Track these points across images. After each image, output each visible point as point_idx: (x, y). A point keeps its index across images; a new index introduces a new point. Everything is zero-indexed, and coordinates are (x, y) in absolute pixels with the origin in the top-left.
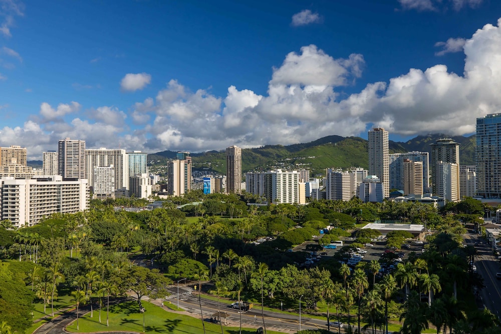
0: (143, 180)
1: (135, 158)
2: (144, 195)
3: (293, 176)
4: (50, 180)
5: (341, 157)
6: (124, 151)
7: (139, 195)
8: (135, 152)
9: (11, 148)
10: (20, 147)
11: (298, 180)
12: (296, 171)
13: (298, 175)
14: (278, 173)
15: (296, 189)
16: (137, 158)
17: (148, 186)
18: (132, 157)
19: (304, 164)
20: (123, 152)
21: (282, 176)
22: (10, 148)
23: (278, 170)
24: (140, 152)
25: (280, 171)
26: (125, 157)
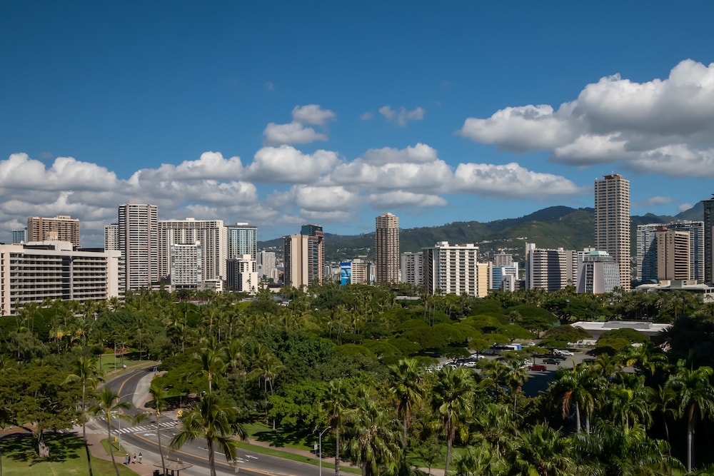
0: (245, 265)
1: (238, 233)
2: (245, 288)
3: (467, 253)
4: (52, 248)
5: (569, 238)
6: (221, 222)
7: (240, 287)
8: (239, 224)
9: (57, 219)
10: (69, 217)
11: (475, 260)
12: (473, 245)
13: (475, 252)
14: (441, 248)
15: (471, 273)
16: (243, 233)
17: (253, 274)
18: (235, 232)
19: (510, 249)
20: (220, 224)
21: (448, 253)
22: (55, 219)
23: (443, 243)
24: (247, 224)
25: (446, 245)
26: (223, 232)
